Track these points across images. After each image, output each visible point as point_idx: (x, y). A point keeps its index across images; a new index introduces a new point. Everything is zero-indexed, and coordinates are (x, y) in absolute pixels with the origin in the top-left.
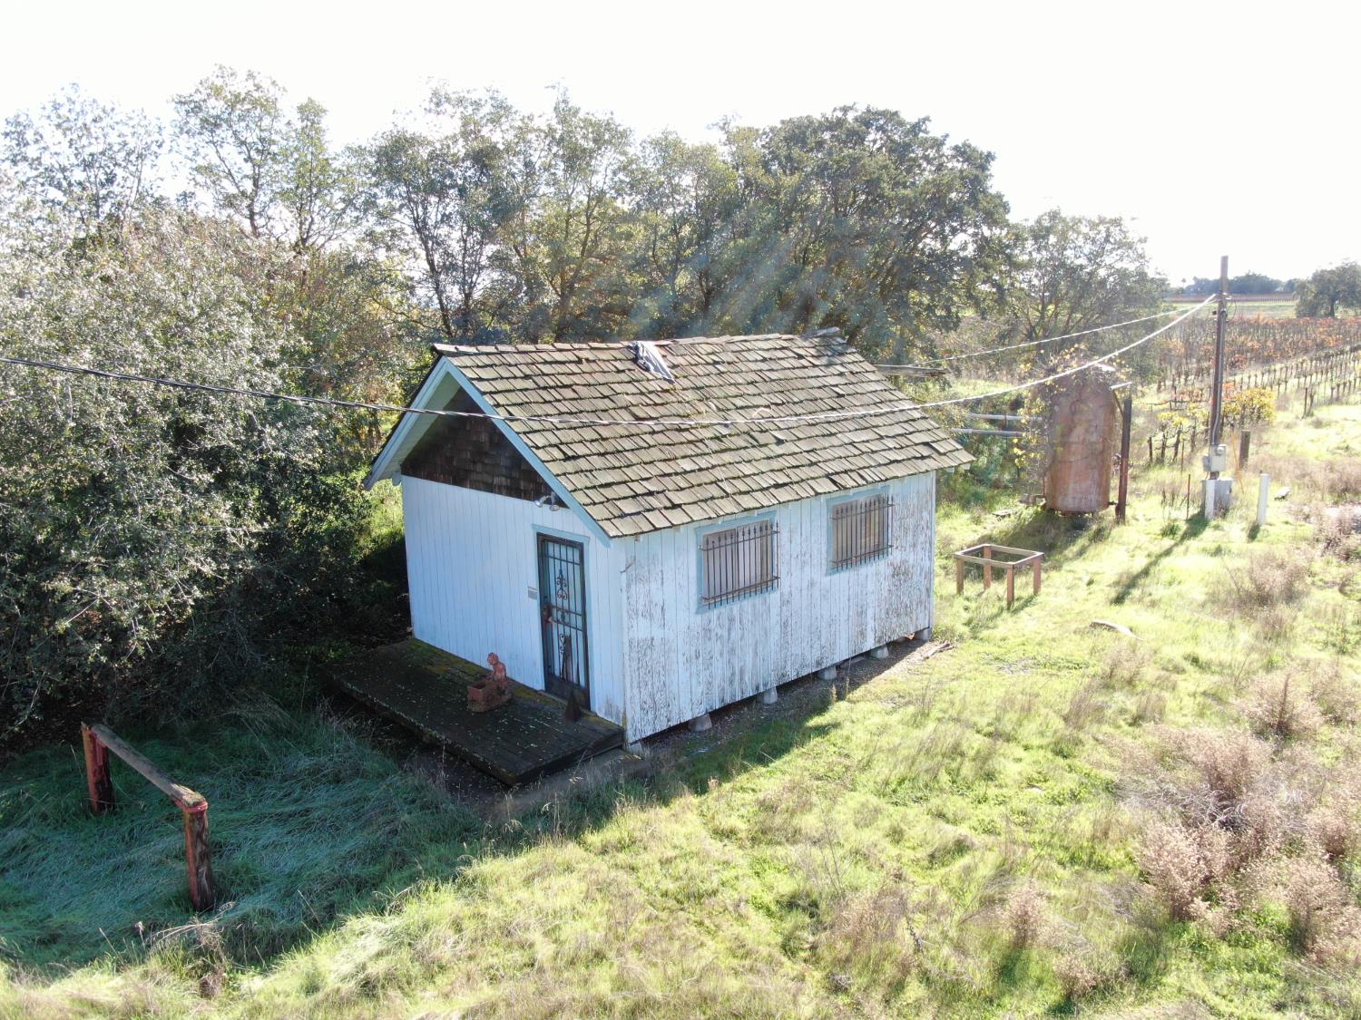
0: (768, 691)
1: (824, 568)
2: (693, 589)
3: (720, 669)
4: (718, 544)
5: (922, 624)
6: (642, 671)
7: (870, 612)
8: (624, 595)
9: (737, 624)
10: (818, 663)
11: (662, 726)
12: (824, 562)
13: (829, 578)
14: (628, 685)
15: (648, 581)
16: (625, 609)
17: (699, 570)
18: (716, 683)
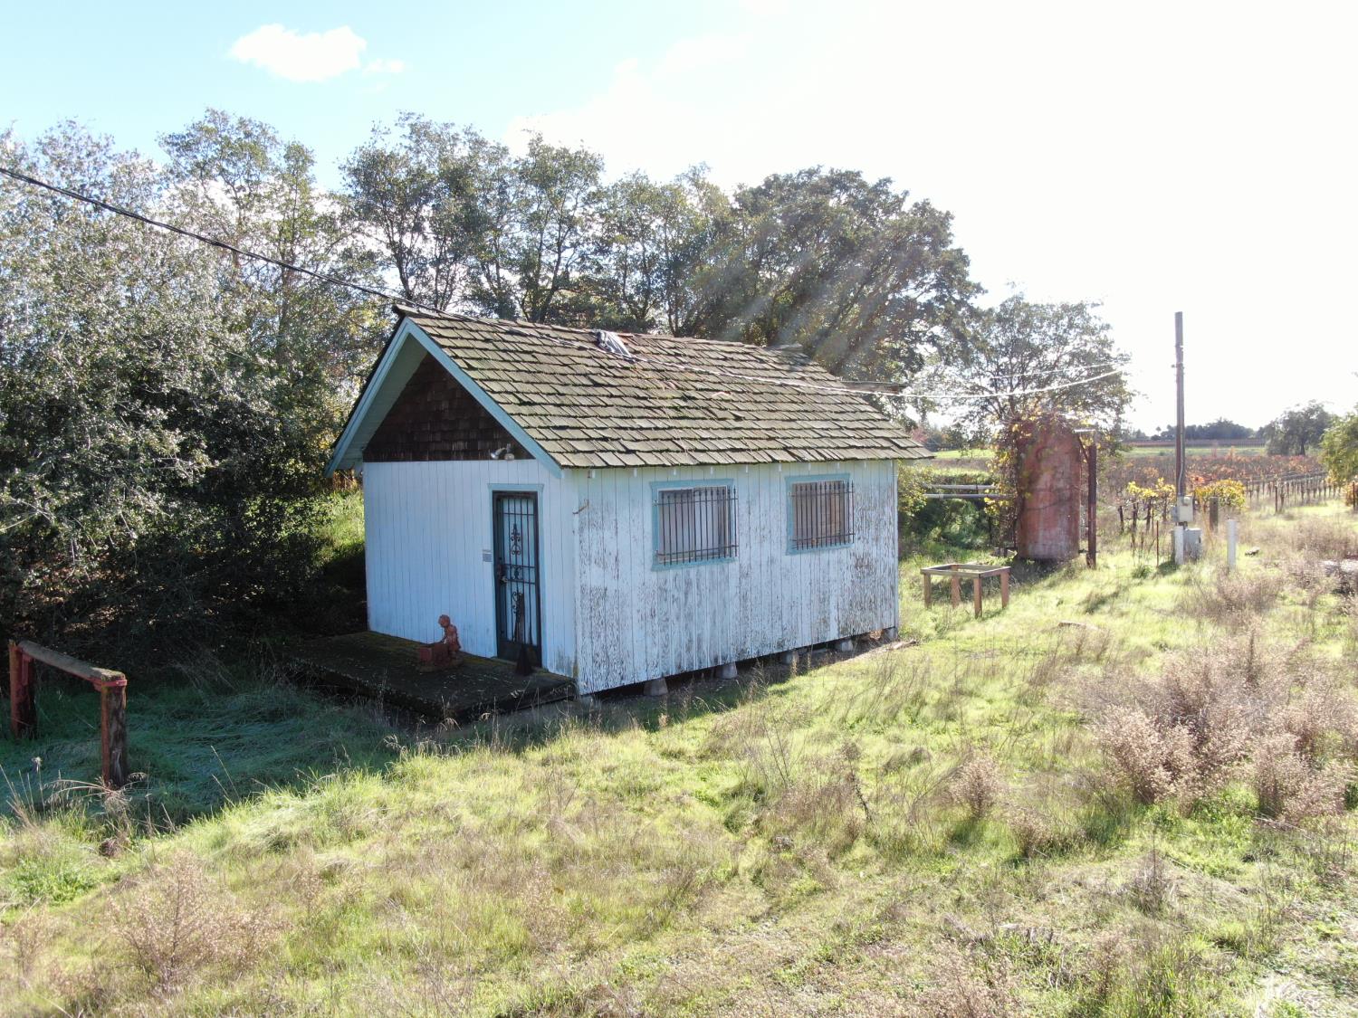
0: (727, 665)
1: (785, 545)
2: (649, 544)
3: (677, 632)
4: (674, 502)
5: (888, 623)
6: (595, 622)
7: (833, 601)
8: (577, 537)
9: (694, 589)
10: (780, 645)
11: (615, 683)
12: (784, 540)
13: (789, 557)
14: (580, 633)
15: (602, 528)
16: (577, 552)
17: (655, 524)
18: (673, 647)
